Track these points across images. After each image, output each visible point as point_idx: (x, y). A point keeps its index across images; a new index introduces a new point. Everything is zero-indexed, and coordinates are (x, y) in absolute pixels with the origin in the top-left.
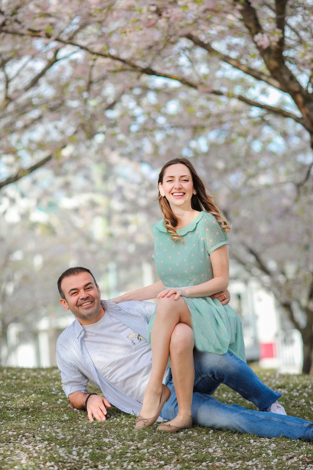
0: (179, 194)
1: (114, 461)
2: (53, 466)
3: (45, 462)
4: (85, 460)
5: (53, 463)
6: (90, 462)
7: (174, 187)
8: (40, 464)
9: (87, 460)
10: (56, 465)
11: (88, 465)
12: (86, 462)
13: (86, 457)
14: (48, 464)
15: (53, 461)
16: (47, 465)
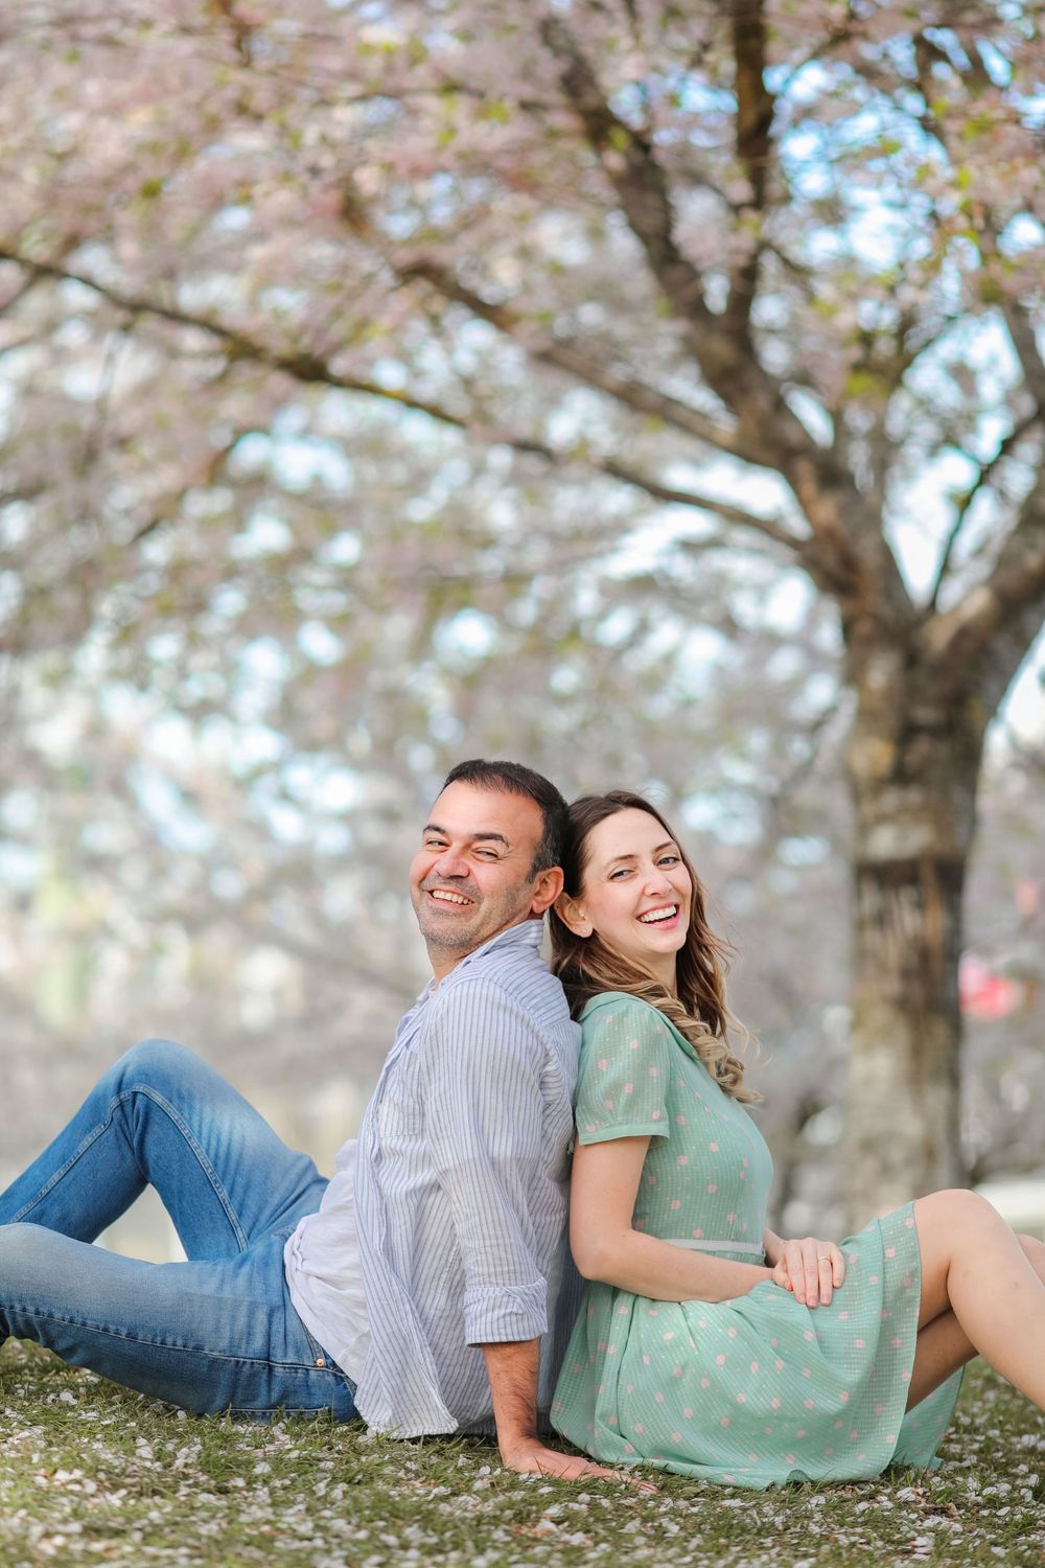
0: (667, 910)
1: (283, 1479)
2: (78, 1482)
3: (52, 1469)
4: (183, 1473)
5: (78, 1474)
6: (203, 1478)
7: (649, 891)
8: (36, 1475)
9: (191, 1471)
10: (88, 1478)
11: (196, 1485)
12: (186, 1477)
13: (186, 1465)
14: (62, 1476)
15: (77, 1467)
16: (58, 1480)
